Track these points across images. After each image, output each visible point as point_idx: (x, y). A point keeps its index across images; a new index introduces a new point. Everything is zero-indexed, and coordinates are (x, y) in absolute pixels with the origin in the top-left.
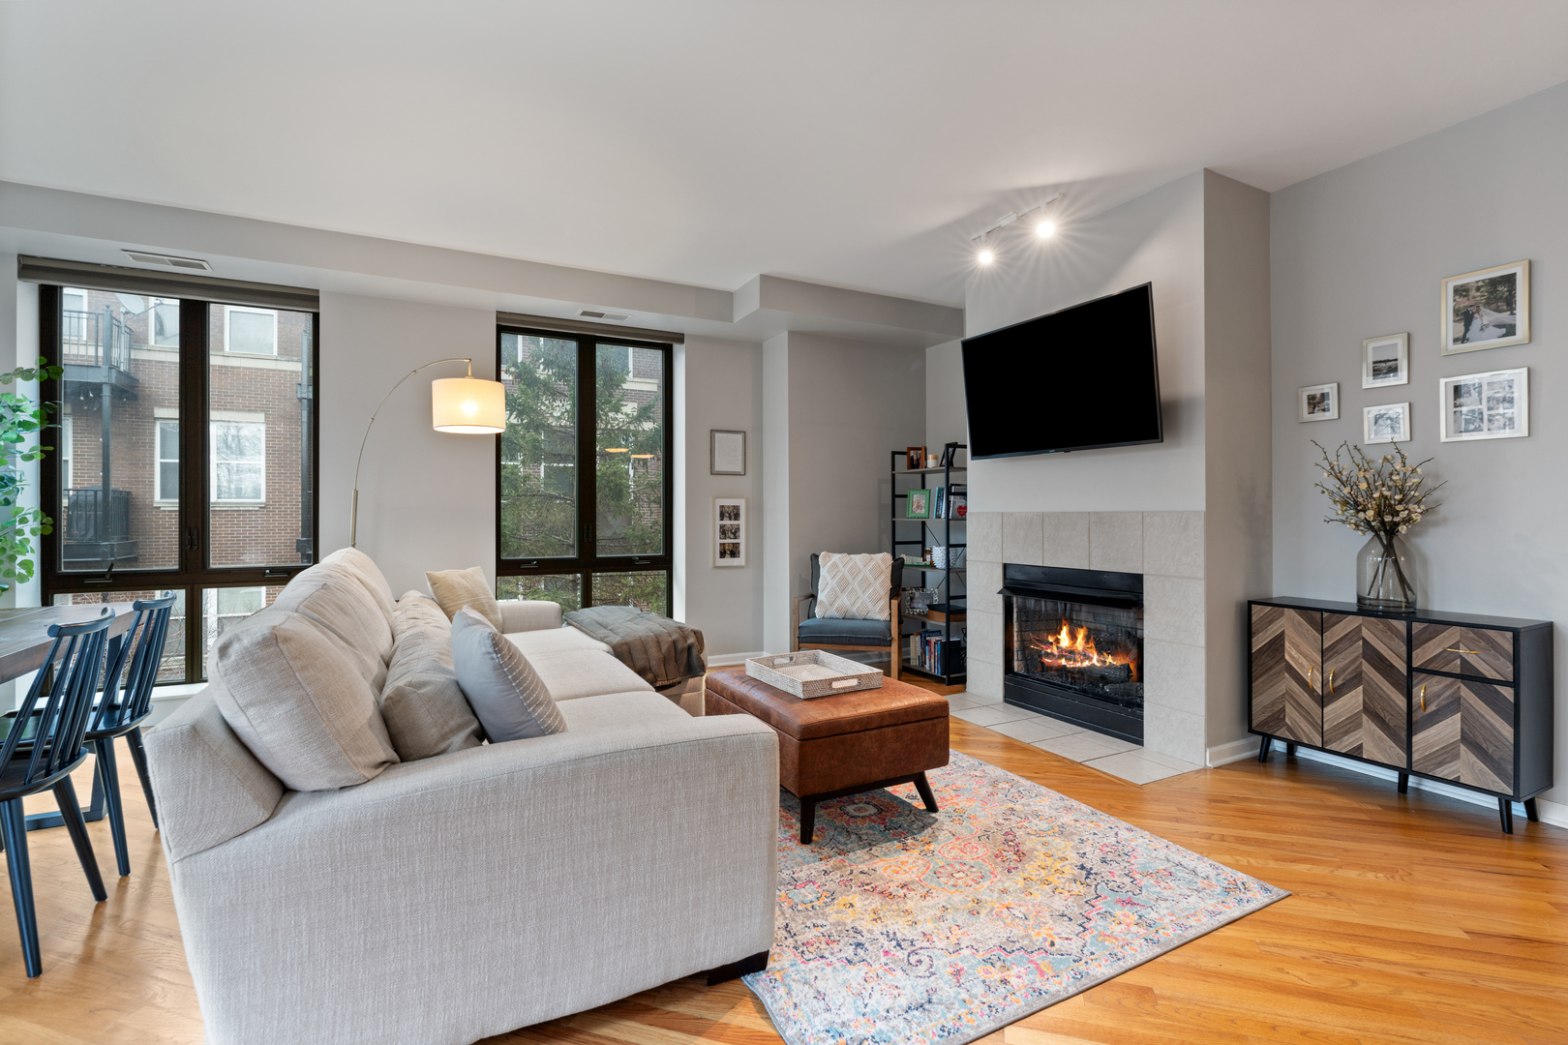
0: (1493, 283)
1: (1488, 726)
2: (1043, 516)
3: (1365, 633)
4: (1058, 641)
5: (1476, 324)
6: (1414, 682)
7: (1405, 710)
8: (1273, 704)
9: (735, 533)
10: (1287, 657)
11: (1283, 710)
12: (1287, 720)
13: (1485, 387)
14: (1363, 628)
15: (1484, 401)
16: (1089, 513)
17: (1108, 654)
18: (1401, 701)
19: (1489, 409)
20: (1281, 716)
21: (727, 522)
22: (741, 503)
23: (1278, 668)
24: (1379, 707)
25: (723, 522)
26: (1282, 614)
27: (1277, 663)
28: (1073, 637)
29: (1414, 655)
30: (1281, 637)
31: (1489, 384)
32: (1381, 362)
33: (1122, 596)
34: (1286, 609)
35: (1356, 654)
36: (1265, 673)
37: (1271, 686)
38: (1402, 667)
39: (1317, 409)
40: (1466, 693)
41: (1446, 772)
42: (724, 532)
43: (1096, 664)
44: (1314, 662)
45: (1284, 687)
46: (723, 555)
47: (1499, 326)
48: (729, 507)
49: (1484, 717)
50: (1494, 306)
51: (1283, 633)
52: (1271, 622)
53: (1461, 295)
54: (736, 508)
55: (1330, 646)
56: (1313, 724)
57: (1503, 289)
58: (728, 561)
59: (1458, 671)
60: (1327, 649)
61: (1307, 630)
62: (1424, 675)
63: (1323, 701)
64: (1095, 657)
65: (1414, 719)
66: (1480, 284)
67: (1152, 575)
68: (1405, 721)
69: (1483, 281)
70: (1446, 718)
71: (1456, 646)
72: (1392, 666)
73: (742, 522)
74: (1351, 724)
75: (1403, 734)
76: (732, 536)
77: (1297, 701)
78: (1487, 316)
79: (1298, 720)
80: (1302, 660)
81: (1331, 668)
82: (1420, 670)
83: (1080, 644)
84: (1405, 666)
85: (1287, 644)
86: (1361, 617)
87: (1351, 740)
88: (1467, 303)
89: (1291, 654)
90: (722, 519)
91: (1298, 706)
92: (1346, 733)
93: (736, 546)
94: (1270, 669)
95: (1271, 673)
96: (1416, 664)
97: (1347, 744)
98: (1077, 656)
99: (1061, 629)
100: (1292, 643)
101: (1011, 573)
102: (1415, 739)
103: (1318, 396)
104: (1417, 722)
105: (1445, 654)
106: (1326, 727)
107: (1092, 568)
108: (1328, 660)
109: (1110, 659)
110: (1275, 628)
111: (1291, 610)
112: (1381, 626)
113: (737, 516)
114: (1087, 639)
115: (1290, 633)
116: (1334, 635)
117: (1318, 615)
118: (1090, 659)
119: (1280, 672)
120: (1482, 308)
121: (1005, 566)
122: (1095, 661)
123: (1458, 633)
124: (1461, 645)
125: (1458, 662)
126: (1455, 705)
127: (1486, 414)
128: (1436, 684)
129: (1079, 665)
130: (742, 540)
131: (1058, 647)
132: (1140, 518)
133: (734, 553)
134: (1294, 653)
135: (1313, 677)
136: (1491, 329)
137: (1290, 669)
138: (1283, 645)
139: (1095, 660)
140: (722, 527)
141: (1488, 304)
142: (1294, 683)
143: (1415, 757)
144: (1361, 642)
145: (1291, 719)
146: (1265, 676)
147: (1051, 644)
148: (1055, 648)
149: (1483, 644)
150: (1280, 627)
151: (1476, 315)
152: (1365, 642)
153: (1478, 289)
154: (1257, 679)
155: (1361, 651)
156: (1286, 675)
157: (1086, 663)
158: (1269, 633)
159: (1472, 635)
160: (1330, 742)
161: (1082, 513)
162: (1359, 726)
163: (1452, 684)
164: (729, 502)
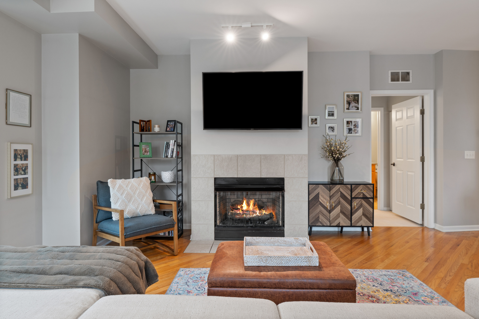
0: (355, 96)
1: (368, 209)
2: (237, 156)
3: (341, 190)
4: (242, 207)
5: (351, 105)
6: (352, 201)
7: (350, 209)
8: (316, 216)
9: (25, 170)
10: (320, 200)
11: (319, 217)
12: (320, 220)
13: (353, 122)
14: (341, 188)
15: (353, 125)
16: (261, 155)
17: (263, 210)
18: (349, 207)
19: (354, 128)
20: (318, 219)
21: (19, 162)
22: (29, 147)
23: (317, 204)
24: (344, 210)
25: (16, 162)
26: (319, 187)
27: (317, 202)
28: (248, 205)
29: (352, 194)
30: (318, 194)
31: (354, 122)
32: (330, 112)
33: (275, 186)
34: (320, 185)
35: (339, 196)
36: (313, 206)
37: (315, 210)
38: (349, 198)
39: (313, 123)
40: (364, 203)
41: (359, 224)
42: (17, 170)
43: (258, 215)
44: (328, 200)
45: (319, 210)
46: (16, 188)
47: (356, 107)
48: (20, 150)
49: (367, 208)
50: (354, 102)
51: (319, 193)
52: (315, 190)
53: (348, 97)
54: (26, 151)
55: (332, 195)
56: (327, 219)
57: (356, 98)
58: (21, 192)
59: (362, 197)
60: (331, 196)
61: (326, 191)
62: (355, 199)
63: (330, 212)
64: (258, 211)
65: (352, 212)
66: (352, 95)
67: (288, 178)
68: (350, 213)
69: (353, 95)
70: (359, 209)
71: (361, 190)
72: (347, 198)
73: (29, 162)
74: (338, 216)
75: (350, 216)
76: (23, 173)
77: (323, 213)
78: (353, 104)
79: (323, 219)
80: (324, 200)
81: (332, 201)
82: (354, 198)
83: (251, 207)
84: (350, 197)
85: (320, 196)
86: (340, 185)
87: (337, 221)
88: (349, 100)
89: (321, 199)
90: (15, 160)
91: (323, 215)
92: (336, 220)
93: (26, 179)
94: (315, 205)
95: (315, 206)
96: (353, 196)
97: (335, 224)
98: (251, 213)
99: (243, 202)
100: (321, 196)
101: (219, 182)
102: (353, 217)
103: (314, 119)
104: (353, 212)
105: (359, 193)
106: (331, 219)
107: (262, 177)
108: (331, 199)
109: (264, 212)
110: (316, 191)
111: (321, 185)
112: (345, 187)
113: (26, 158)
114: (254, 205)
115: (321, 193)
116: (333, 191)
117: (329, 186)
118: (256, 213)
119: (318, 205)
120: (352, 101)
121: (215, 179)
122: (258, 214)
123: (362, 187)
124: (363, 190)
125: (362, 194)
126: (361, 206)
127: (353, 129)
128: (358, 201)
129: (251, 216)
130: (29, 176)
131: (242, 210)
132: (283, 157)
133: (25, 186)
134: (322, 198)
135: (328, 205)
136: (354, 107)
137: (321, 204)
138: (319, 197)
139: (258, 212)
140: (15, 166)
141: (353, 101)
142: (322, 208)
143: (353, 222)
144: (340, 193)
145: (322, 219)
146: (313, 207)
147: (239, 209)
148: (241, 211)
149: (367, 189)
150: (318, 191)
151: (351, 103)
152: (341, 192)
153: (352, 96)
154: (311, 209)
155: (340, 195)
156: (320, 206)
157: (255, 215)
158: (315, 193)
159: (365, 187)
160: (332, 223)
161: (257, 155)
162: (339, 217)
163: (361, 200)
164: (20, 147)
